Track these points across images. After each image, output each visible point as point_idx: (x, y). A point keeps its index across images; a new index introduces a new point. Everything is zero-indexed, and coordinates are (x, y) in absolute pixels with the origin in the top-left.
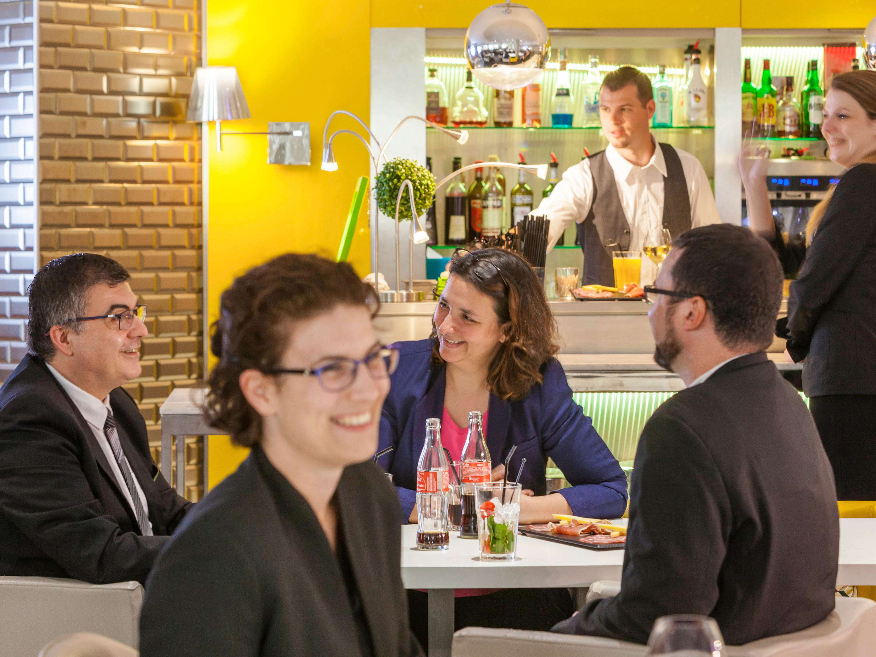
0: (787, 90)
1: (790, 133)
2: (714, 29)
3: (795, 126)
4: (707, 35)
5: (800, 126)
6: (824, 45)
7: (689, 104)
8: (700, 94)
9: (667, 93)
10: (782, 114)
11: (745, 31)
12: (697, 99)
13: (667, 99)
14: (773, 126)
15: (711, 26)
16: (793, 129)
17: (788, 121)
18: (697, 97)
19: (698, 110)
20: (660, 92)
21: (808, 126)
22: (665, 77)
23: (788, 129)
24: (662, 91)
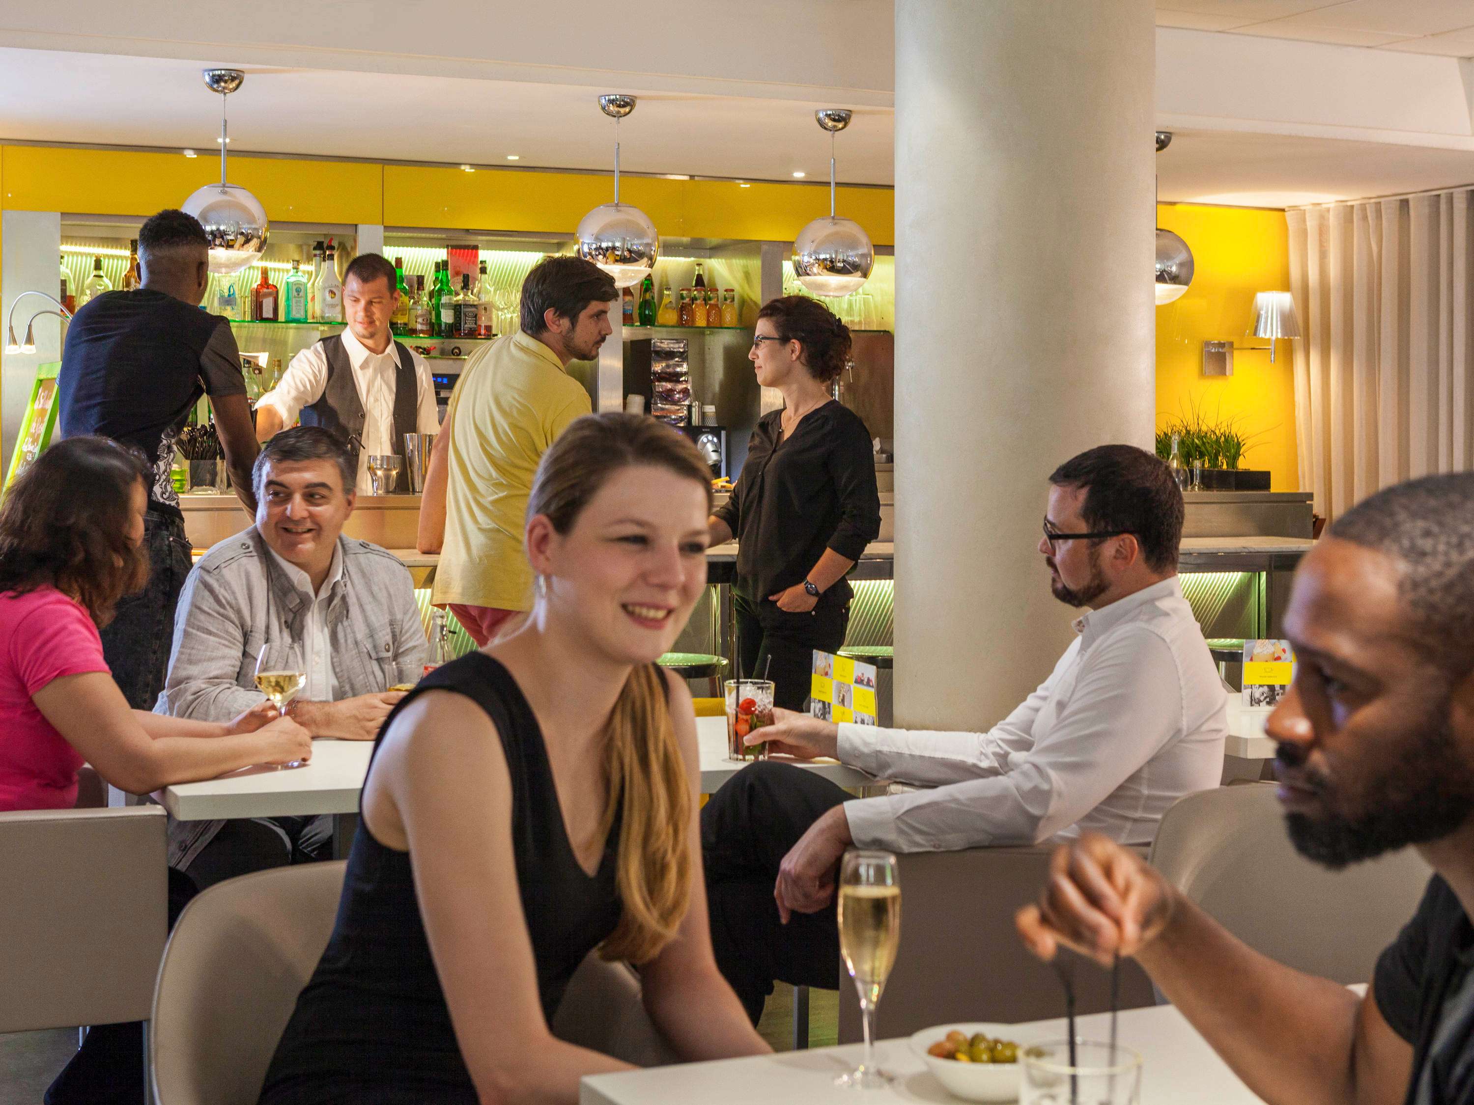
0: (418, 289)
1: (422, 331)
2: (356, 225)
3: (426, 324)
4: (350, 232)
5: (432, 325)
6: (447, 247)
7: (324, 300)
8: (335, 290)
9: (302, 288)
10: (413, 312)
11: (387, 228)
12: (333, 296)
13: (301, 294)
14: (406, 324)
15: (355, 223)
16: (424, 328)
17: (420, 320)
18: (332, 292)
19: (333, 306)
20: (295, 288)
21: (440, 325)
22: (300, 274)
23: (419, 327)
24: (297, 286)
